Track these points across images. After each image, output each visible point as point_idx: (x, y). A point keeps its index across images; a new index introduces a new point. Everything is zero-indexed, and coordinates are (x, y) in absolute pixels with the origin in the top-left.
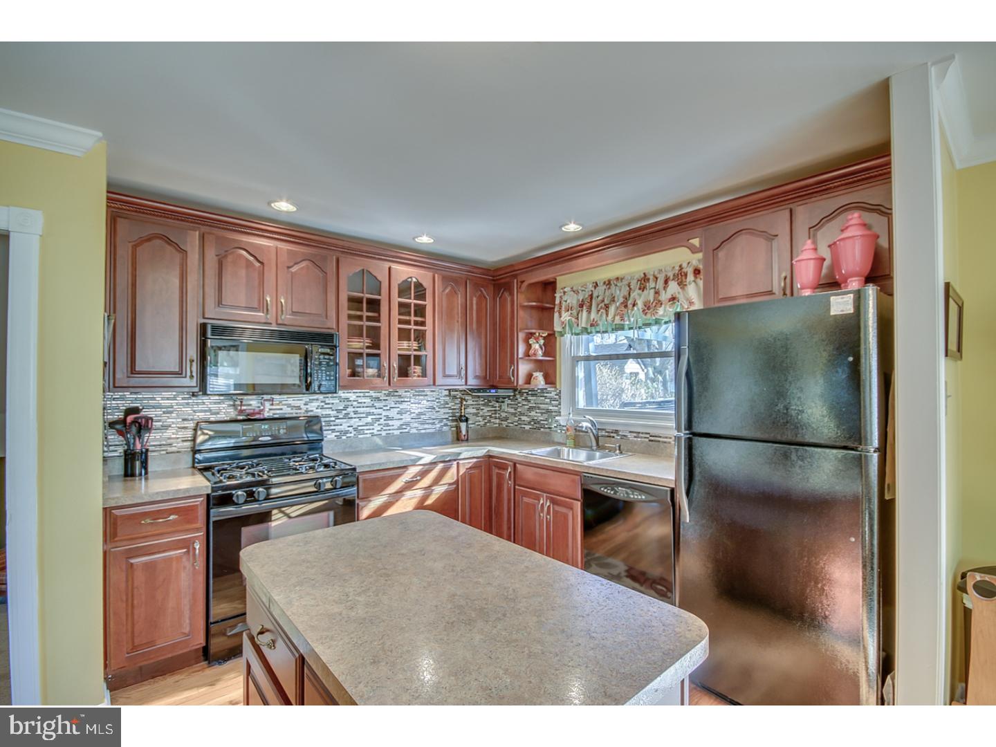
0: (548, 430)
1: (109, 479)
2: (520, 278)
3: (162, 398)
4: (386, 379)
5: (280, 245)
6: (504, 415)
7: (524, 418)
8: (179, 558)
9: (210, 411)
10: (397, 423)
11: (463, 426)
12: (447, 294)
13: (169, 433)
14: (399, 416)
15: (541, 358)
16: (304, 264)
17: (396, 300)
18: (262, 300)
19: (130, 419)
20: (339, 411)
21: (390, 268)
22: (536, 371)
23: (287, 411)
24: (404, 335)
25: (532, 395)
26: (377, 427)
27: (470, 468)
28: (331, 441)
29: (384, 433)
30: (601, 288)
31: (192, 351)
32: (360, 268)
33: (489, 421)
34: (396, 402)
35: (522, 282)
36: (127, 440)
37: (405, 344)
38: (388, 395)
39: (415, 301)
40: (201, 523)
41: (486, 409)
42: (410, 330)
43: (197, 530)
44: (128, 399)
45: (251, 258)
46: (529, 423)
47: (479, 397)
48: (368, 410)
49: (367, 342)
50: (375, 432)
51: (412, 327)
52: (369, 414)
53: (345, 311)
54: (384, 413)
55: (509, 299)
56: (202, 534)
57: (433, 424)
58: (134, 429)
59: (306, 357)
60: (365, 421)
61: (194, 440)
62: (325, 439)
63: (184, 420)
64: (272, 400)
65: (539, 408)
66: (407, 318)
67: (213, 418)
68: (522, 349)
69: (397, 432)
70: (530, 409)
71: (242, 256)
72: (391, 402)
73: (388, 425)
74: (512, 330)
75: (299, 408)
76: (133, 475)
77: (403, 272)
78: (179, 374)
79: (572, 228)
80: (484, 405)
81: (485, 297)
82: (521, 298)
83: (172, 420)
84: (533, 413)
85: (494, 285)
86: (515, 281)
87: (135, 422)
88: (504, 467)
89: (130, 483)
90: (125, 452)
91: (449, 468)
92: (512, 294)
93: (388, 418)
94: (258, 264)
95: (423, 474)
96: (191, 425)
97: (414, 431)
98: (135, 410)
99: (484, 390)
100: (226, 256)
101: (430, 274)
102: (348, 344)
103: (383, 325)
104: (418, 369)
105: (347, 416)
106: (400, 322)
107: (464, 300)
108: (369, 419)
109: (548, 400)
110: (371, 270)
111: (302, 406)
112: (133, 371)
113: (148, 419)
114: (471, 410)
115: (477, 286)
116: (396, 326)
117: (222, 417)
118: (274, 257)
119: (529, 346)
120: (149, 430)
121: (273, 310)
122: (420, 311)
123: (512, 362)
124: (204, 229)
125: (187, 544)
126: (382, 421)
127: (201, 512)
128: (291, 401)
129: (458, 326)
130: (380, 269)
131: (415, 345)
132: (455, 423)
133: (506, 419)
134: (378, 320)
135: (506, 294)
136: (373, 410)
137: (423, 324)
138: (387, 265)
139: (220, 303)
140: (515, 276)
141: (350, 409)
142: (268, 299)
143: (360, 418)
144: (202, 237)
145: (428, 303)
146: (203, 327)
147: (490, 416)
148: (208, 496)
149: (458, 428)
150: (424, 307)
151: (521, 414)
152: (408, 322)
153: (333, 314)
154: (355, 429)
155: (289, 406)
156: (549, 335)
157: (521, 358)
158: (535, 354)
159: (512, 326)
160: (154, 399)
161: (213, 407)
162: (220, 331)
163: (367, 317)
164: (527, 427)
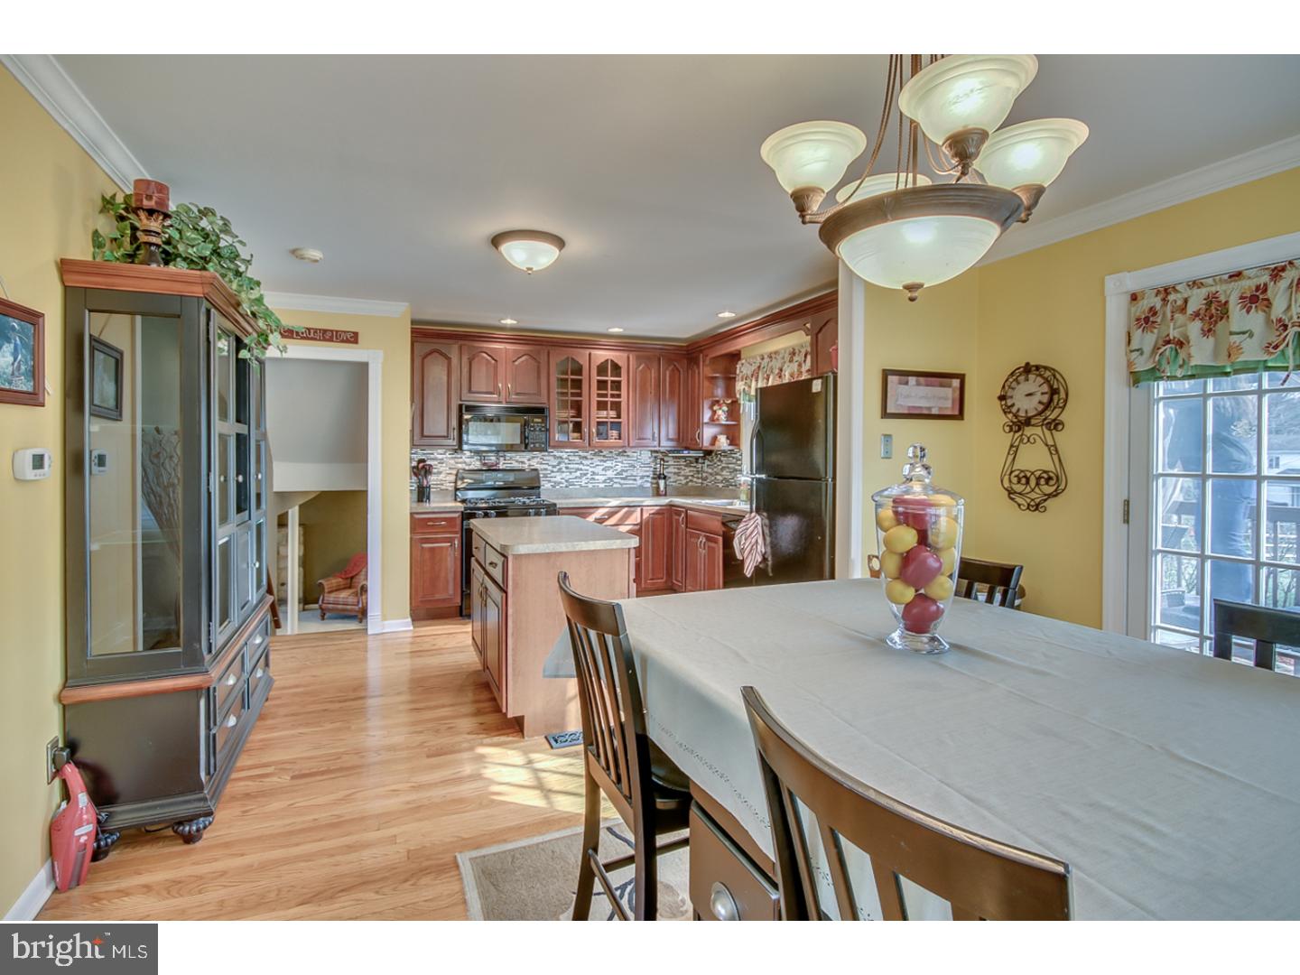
0: (734, 488)
1: (411, 502)
2: (705, 352)
3: (438, 454)
4: (587, 441)
5: (509, 347)
6: (704, 475)
7: (718, 477)
8: (447, 548)
9: (465, 463)
10: (603, 478)
11: (662, 483)
12: (641, 371)
13: (441, 477)
14: (604, 473)
15: (724, 423)
16: (523, 358)
17: (595, 378)
18: (496, 386)
19: (421, 465)
20: (554, 466)
21: (590, 354)
22: (721, 434)
23: (516, 465)
24: (602, 406)
25: (725, 456)
26: (584, 480)
27: (653, 514)
28: (547, 489)
29: (590, 486)
30: (767, 360)
31: (454, 423)
32: (566, 356)
33: (691, 481)
34: (601, 461)
35: (707, 356)
36: (419, 479)
37: (604, 413)
38: (595, 455)
39: (613, 379)
40: (458, 528)
41: (688, 469)
42: (607, 402)
43: (456, 533)
44: (420, 455)
45: (489, 358)
46: (722, 482)
47: (679, 457)
48: (577, 466)
49: (572, 413)
50: (583, 484)
51: (609, 399)
52: (578, 469)
53: (555, 389)
54: (591, 470)
55: (697, 372)
56: (459, 535)
57: (635, 480)
58: (423, 473)
59: (525, 425)
60: (574, 475)
61: (456, 482)
62: (542, 487)
63: (450, 468)
64: (504, 456)
65: (728, 468)
66: (605, 392)
67: (467, 468)
68: (707, 416)
69: (602, 486)
70: (723, 469)
71: (484, 358)
72: (596, 460)
73: (593, 479)
74: (698, 398)
75: (523, 462)
76: (422, 501)
77: (601, 355)
78: (446, 437)
79: (727, 315)
80: (686, 466)
81: (677, 369)
82: (706, 370)
83: (443, 468)
84: (724, 473)
85: (688, 359)
86: (701, 355)
87: (423, 467)
88: (679, 514)
89: (420, 504)
90: (418, 486)
91: (633, 512)
92: (698, 367)
93: (594, 473)
94: (493, 362)
95: (611, 515)
96: (454, 472)
97: (618, 486)
98: (423, 461)
99: (678, 452)
100: (473, 359)
101: (625, 355)
102: (558, 414)
103: (584, 399)
104: (615, 433)
105: (560, 470)
106: (599, 395)
107: (657, 374)
108: (578, 474)
109: (735, 460)
110: (574, 357)
111: (526, 461)
112: (423, 435)
113: (430, 466)
114: (672, 469)
115: (670, 361)
116: (595, 399)
117: (472, 467)
118: (504, 355)
119: (714, 412)
120: (430, 473)
121: (503, 394)
122: (617, 385)
123: (699, 427)
124: (461, 342)
125: (451, 540)
126: (589, 476)
127: (459, 522)
128: (518, 458)
129: (651, 397)
130: (582, 356)
131: (613, 413)
132: (655, 481)
133: (705, 479)
134: (580, 395)
135: (695, 367)
136: (581, 466)
137: (619, 396)
138: (587, 352)
139: (470, 391)
140: (701, 351)
141: (563, 465)
142: (500, 385)
143: (571, 473)
144: (460, 347)
145: (623, 379)
146: (460, 406)
147: (692, 476)
148: (462, 512)
149: (658, 484)
150: (619, 382)
151: (717, 474)
152: (606, 396)
153: (544, 392)
154: (566, 481)
155: (517, 461)
156: (733, 402)
157: (706, 423)
158: (718, 419)
159: (699, 395)
160: (432, 454)
161: (468, 460)
162: (470, 409)
163: (572, 393)
164: (720, 485)
